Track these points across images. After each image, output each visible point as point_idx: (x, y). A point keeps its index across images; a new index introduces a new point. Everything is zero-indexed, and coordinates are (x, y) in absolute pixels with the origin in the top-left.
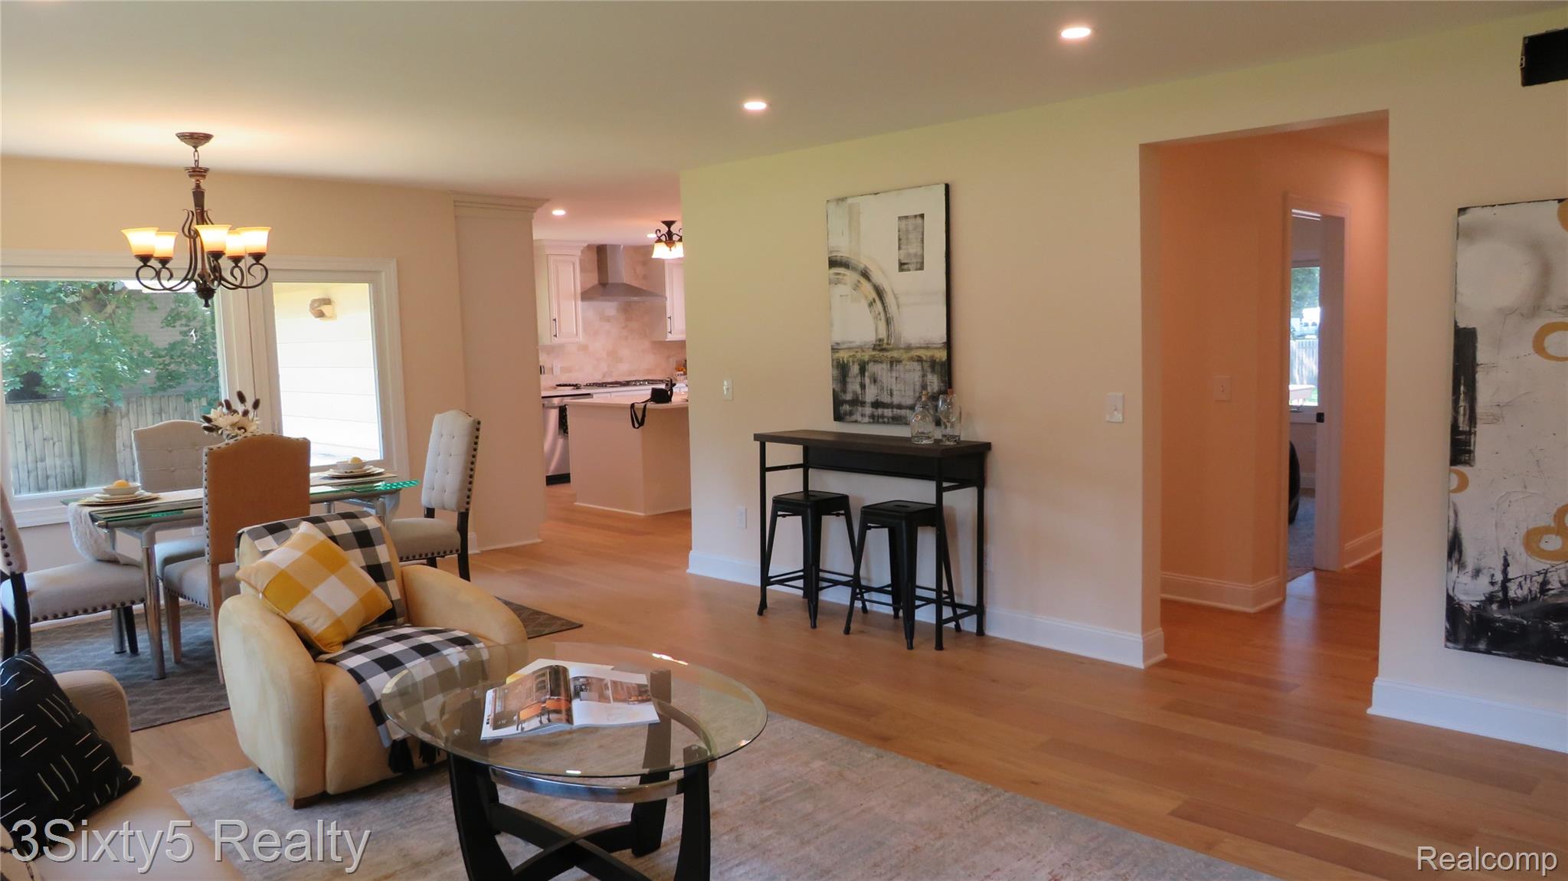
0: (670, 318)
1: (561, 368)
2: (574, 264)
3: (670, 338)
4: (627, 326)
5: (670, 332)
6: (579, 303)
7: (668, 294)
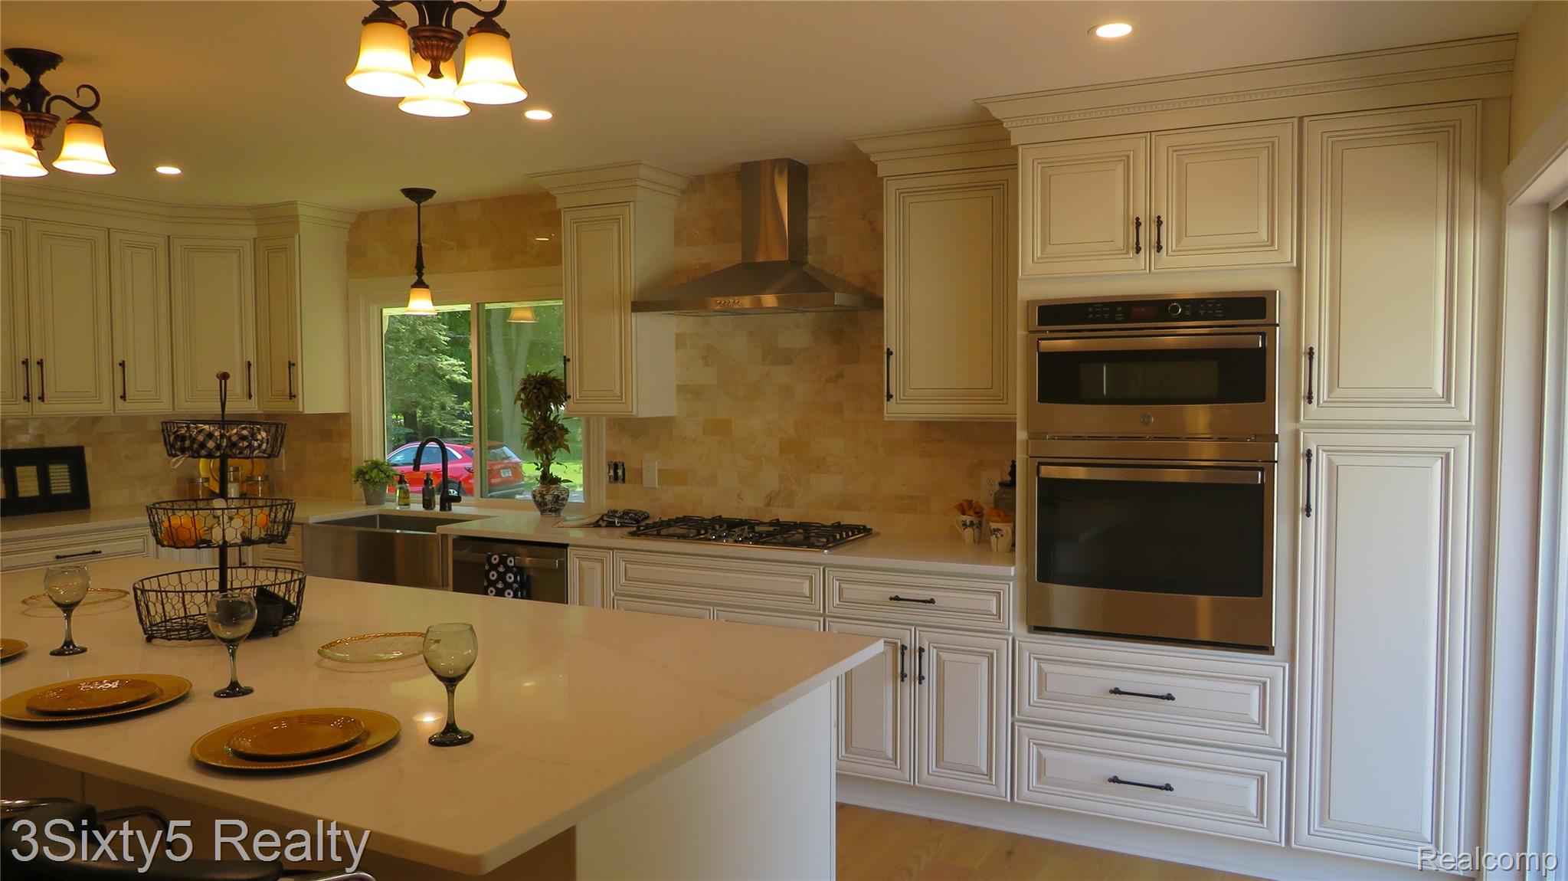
1: (658, 471)
2: (619, 223)
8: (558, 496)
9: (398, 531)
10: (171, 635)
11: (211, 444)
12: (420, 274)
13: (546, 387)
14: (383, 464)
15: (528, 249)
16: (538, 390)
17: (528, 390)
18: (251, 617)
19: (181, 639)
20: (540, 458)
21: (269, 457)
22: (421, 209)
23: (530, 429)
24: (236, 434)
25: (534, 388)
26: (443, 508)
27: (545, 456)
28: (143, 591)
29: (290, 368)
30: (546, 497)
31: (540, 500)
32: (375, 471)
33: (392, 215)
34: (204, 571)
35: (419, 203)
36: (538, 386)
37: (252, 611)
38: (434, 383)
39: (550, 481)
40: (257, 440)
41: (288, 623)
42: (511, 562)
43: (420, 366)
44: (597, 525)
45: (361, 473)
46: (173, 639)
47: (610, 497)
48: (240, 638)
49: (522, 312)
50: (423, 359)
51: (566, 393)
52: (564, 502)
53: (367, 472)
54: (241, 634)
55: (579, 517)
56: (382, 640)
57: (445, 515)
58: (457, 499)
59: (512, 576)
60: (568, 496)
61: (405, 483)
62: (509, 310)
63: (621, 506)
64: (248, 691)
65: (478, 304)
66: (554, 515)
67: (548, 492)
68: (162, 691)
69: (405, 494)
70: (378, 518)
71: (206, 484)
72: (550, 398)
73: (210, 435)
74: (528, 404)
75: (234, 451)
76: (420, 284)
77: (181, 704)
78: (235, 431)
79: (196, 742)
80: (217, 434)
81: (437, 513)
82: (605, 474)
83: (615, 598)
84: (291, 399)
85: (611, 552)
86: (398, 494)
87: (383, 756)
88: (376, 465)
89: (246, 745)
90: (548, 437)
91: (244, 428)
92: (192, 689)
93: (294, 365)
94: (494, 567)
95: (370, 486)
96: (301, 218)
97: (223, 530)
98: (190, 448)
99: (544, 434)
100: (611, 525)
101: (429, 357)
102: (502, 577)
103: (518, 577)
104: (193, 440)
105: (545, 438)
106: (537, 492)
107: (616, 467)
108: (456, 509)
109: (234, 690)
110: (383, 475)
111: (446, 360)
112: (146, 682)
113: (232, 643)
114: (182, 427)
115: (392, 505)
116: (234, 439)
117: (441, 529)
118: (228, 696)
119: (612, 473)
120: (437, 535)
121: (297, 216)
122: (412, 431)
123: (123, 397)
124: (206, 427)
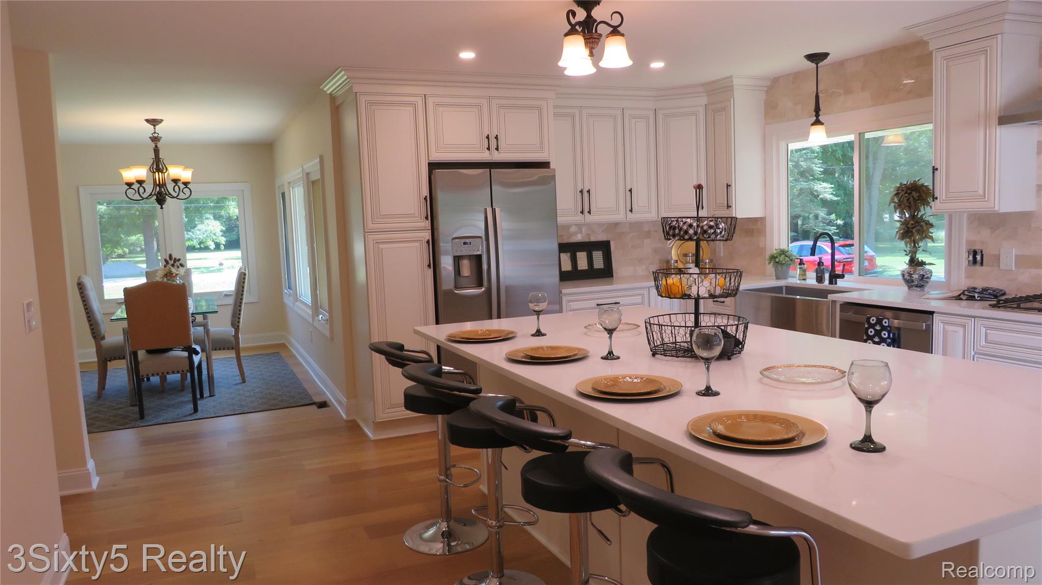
8: (924, 276)
9: (798, 297)
10: (666, 353)
11: (691, 231)
12: (817, 115)
13: (916, 192)
14: (788, 251)
15: (901, 87)
16: (909, 194)
17: (900, 195)
18: (719, 345)
19: (672, 356)
20: (908, 246)
21: (726, 240)
22: (819, 69)
23: (901, 225)
24: (706, 224)
25: (906, 193)
26: (831, 282)
27: (913, 245)
28: (650, 324)
29: (727, 188)
30: (913, 276)
31: (908, 278)
32: (783, 256)
33: (796, 77)
34: (684, 315)
35: (817, 64)
36: (909, 191)
37: (720, 340)
38: (811, 201)
39: (916, 264)
40: (719, 229)
41: (737, 352)
42: (885, 323)
43: (801, 189)
44: (958, 298)
45: (773, 258)
46: (668, 356)
47: (969, 276)
48: (712, 358)
49: (894, 137)
50: (804, 184)
51: (934, 196)
52: (928, 280)
53: (777, 257)
54: (713, 355)
55: (943, 292)
56: (803, 369)
57: (832, 287)
58: (842, 276)
59: (887, 333)
60: (931, 275)
61: (804, 264)
62: (882, 138)
63: (980, 284)
64: (716, 394)
65: (860, 133)
66: (919, 290)
67: (915, 271)
68: (665, 388)
69: (804, 272)
70: (784, 288)
71: (676, 264)
72: (918, 200)
73: (691, 226)
74: (899, 205)
75: (705, 236)
76: (817, 122)
77: (677, 397)
78: (706, 222)
79: (690, 422)
80: (695, 224)
81: (827, 286)
82: (964, 258)
83: (975, 355)
84: (728, 208)
85: (973, 319)
86: (798, 273)
87: (817, 452)
88: (783, 252)
89: (721, 429)
90: (916, 231)
91: (711, 221)
92: (683, 388)
93: (730, 186)
94: (872, 326)
95: (779, 267)
96: (735, 87)
97: (698, 288)
98: (679, 234)
99: (913, 228)
100: (971, 298)
101: (807, 183)
102: (878, 333)
103: (891, 334)
104: (681, 229)
105: (914, 231)
106: (906, 272)
107: (975, 253)
108: (840, 283)
109: (708, 392)
110: (788, 259)
111: (820, 185)
112: (655, 381)
113: (707, 361)
114: (674, 221)
115: (794, 279)
116: (705, 228)
117: (831, 297)
118: (704, 395)
119: (971, 258)
120: (829, 301)
121: (732, 86)
122: (796, 234)
123: (631, 211)
124: (689, 220)
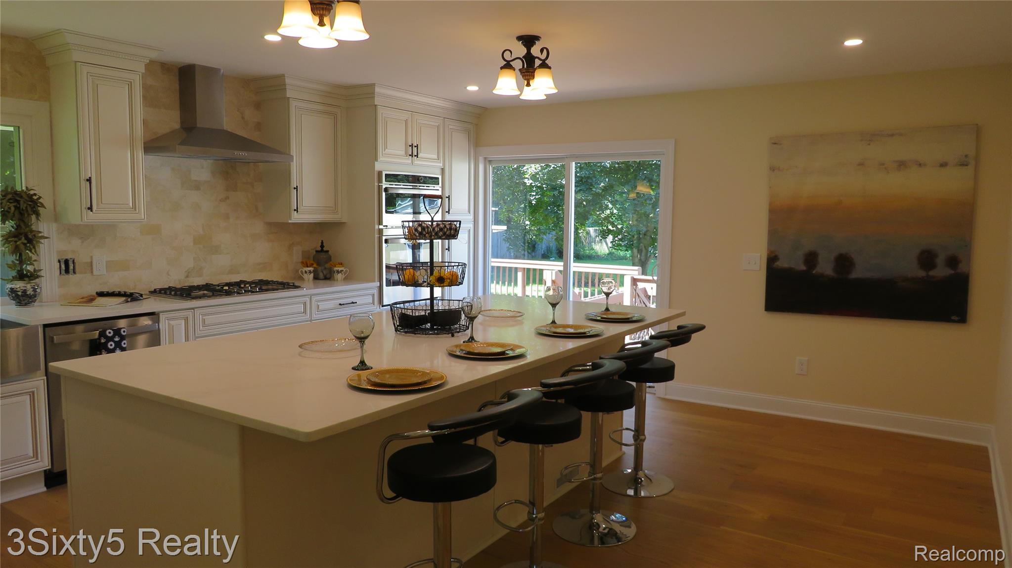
0: (296, 188)
1: (107, 262)
2: (130, 85)
3: (296, 218)
4: (227, 198)
5: (297, 210)
6: (140, 154)
7: (294, 151)
47: (62, 286)
82: (56, 268)
85: (193, 310)
94: (111, 339)
102: (118, 344)
107: (67, 262)
119: (63, 267)
